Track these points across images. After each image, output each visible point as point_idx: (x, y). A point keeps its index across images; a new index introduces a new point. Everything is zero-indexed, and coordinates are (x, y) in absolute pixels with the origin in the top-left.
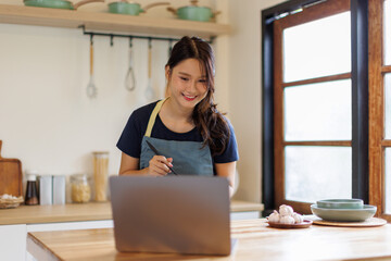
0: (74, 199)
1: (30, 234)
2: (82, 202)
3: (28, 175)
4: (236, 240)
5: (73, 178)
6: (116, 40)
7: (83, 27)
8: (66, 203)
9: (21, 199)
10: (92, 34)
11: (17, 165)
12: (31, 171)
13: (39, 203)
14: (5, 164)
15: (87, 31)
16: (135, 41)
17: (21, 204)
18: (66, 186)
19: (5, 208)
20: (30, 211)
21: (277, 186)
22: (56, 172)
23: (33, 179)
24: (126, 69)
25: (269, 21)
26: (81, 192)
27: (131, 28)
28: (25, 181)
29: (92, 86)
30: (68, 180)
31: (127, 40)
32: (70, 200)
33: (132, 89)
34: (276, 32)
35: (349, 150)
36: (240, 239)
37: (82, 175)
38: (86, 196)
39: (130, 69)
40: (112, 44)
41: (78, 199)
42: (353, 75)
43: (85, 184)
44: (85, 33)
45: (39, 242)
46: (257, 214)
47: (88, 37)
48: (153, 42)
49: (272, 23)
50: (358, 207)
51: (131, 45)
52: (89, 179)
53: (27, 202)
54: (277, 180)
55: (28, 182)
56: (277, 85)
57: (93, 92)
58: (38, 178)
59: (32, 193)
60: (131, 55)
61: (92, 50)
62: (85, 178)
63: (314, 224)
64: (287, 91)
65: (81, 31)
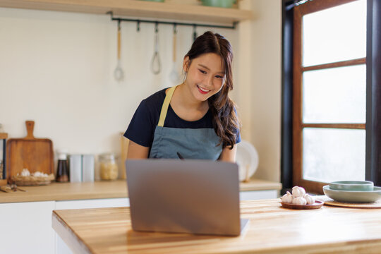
0: (102, 178)
1: (54, 213)
2: (109, 180)
3: (59, 154)
4: (247, 220)
5: (101, 157)
6: (142, 25)
7: (110, 13)
8: (95, 180)
9: (52, 177)
10: (119, 20)
11: (48, 145)
12: (62, 149)
13: (69, 180)
14: (37, 143)
15: (115, 17)
16: (161, 27)
17: (52, 182)
18: (95, 164)
19: (36, 185)
20: (60, 189)
21: (295, 166)
22: (85, 151)
23: (63, 157)
24: (151, 53)
25: (289, 7)
26: (109, 170)
27: (157, 14)
28: (56, 159)
29: (119, 69)
30: (97, 158)
31: (152, 26)
32: (98, 178)
33: (157, 73)
34: (295, 18)
35: (363, 133)
36: (252, 220)
37: (109, 154)
38: (113, 174)
39: (156, 54)
40: (138, 29)
41: (106, 176)
42: (367, 61)
43: (113, 163)
44: (113, 19)
45: (62, 221)
46: (275, 193)
47: (116, 22)
48: (178, 28)
49: (292, 9)
50: (368, 189)
51: (157, 31)
52: (116, 158)
53: (57, 179)
54: (295, 161)
55: (59, 161)
56: (296, 69)
57: (120, 75)
58: (68, 157)
59: (62, 171)
60: (157, 40)
61: (119, 35)
62: (112, 157)
63: (325, 205)
64: (306, 75)
65: (109, 17)
